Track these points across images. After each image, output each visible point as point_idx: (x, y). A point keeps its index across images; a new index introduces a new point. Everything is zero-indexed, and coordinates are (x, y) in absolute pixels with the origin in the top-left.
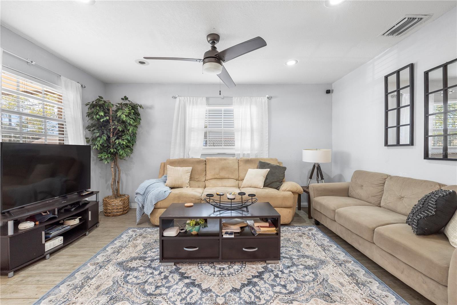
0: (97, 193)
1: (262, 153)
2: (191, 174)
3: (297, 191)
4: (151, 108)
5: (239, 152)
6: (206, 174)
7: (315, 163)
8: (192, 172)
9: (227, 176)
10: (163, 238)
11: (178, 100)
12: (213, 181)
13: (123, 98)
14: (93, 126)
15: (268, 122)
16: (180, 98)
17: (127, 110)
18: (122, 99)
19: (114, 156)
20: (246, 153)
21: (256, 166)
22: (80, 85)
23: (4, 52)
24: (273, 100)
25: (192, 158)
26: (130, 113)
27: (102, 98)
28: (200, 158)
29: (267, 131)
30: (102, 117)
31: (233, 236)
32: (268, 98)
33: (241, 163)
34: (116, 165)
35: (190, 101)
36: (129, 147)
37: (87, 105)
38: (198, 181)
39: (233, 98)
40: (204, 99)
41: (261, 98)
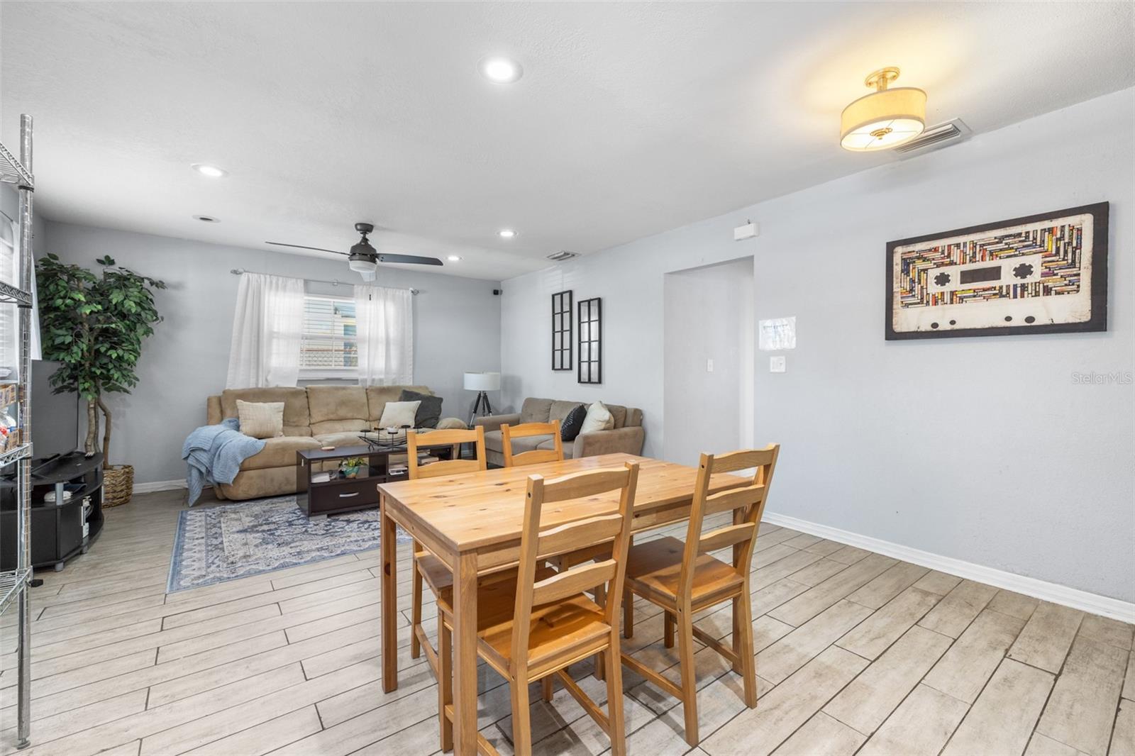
1: (402, 378)
2: (284, 415)
4: (177, 287)
5: (366, 377)
6: (310, 414)
7: (481, 392)
8: (285, 410)
9: (349, 415)
10: (312, 485)
11: (244, 278)
12: (328, 425)
15: (412, 330)
16: (250, 275)
18: (102, 262)
20: (376, 377)
21: (398, 398)
24: (419, 295)
25: (277, 387)
27: (54, 258)
28: (295, 387)
29: (412, 344)
31: (402, 473)
32: (412, 292)
33: (372, 395)
34: (98, 402)
35: (271, 282)
38: (297, 426)
39: (355, 286)
40: (301, 283)
41: (401, 291)
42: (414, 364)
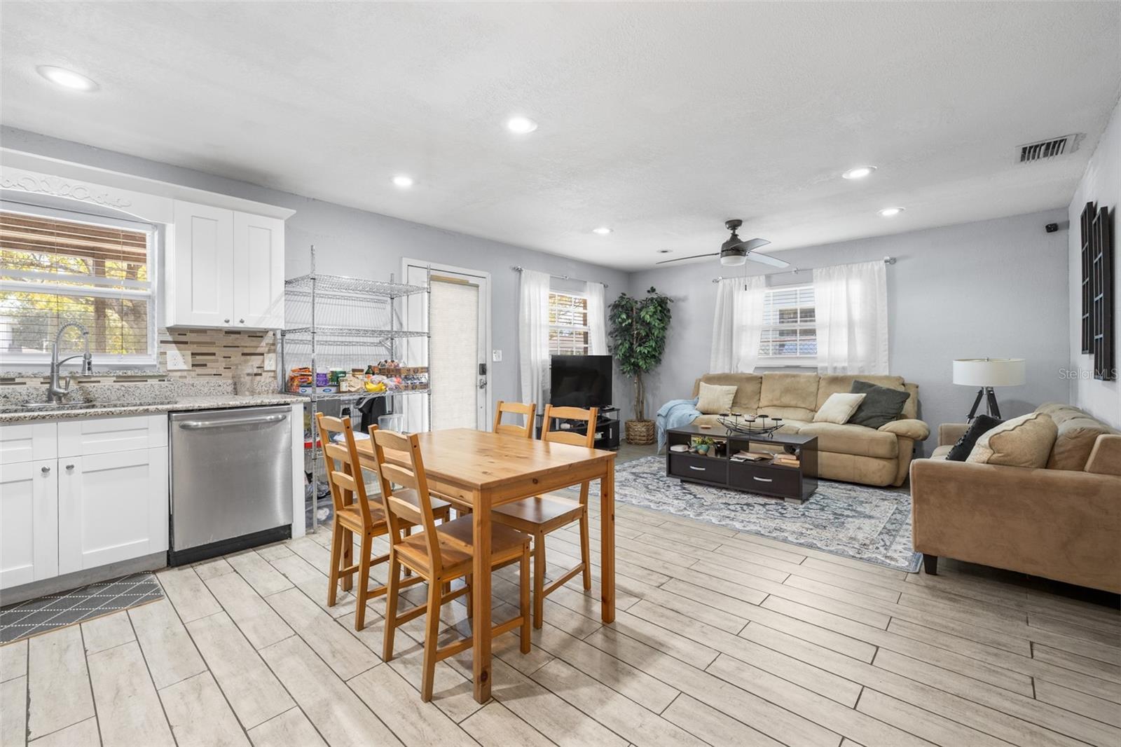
0: (618, 410)
1: (875, 366)
2: (735, 397)
3: (909, 434)
4: (684, 299)
5: (826, 365)
6: (759, 399)
7: (983, 388)
8: (736, 393)
9: (793, 403)
10: (670, 452)
11: (721, 284)
12: (770, 410)
13: (650, 289)
14: (616, 330)
15: (886, 308)
16: (725, 280)
17: (652, 309)
18: (649, 291)
19: (636, 369)
20: (840, 365)
21: (850, 388)
22: (602, 286)
23: (551, 277)
24: (898, 265)
25: (742, 373)
26: (655, 313)
27: (625, 295)
28: (751, 372)
29: (886, 325)
30: (624, 320)
32: (886, 261)
33: (823, 383)
34: (640, 379)
35: (740, 284)
36: (656, 356)
37: (609, 306)
38: (747, 408)
39: (814, 270)
40: (763, 278)
41: (871, 263)
42: (890, 349)
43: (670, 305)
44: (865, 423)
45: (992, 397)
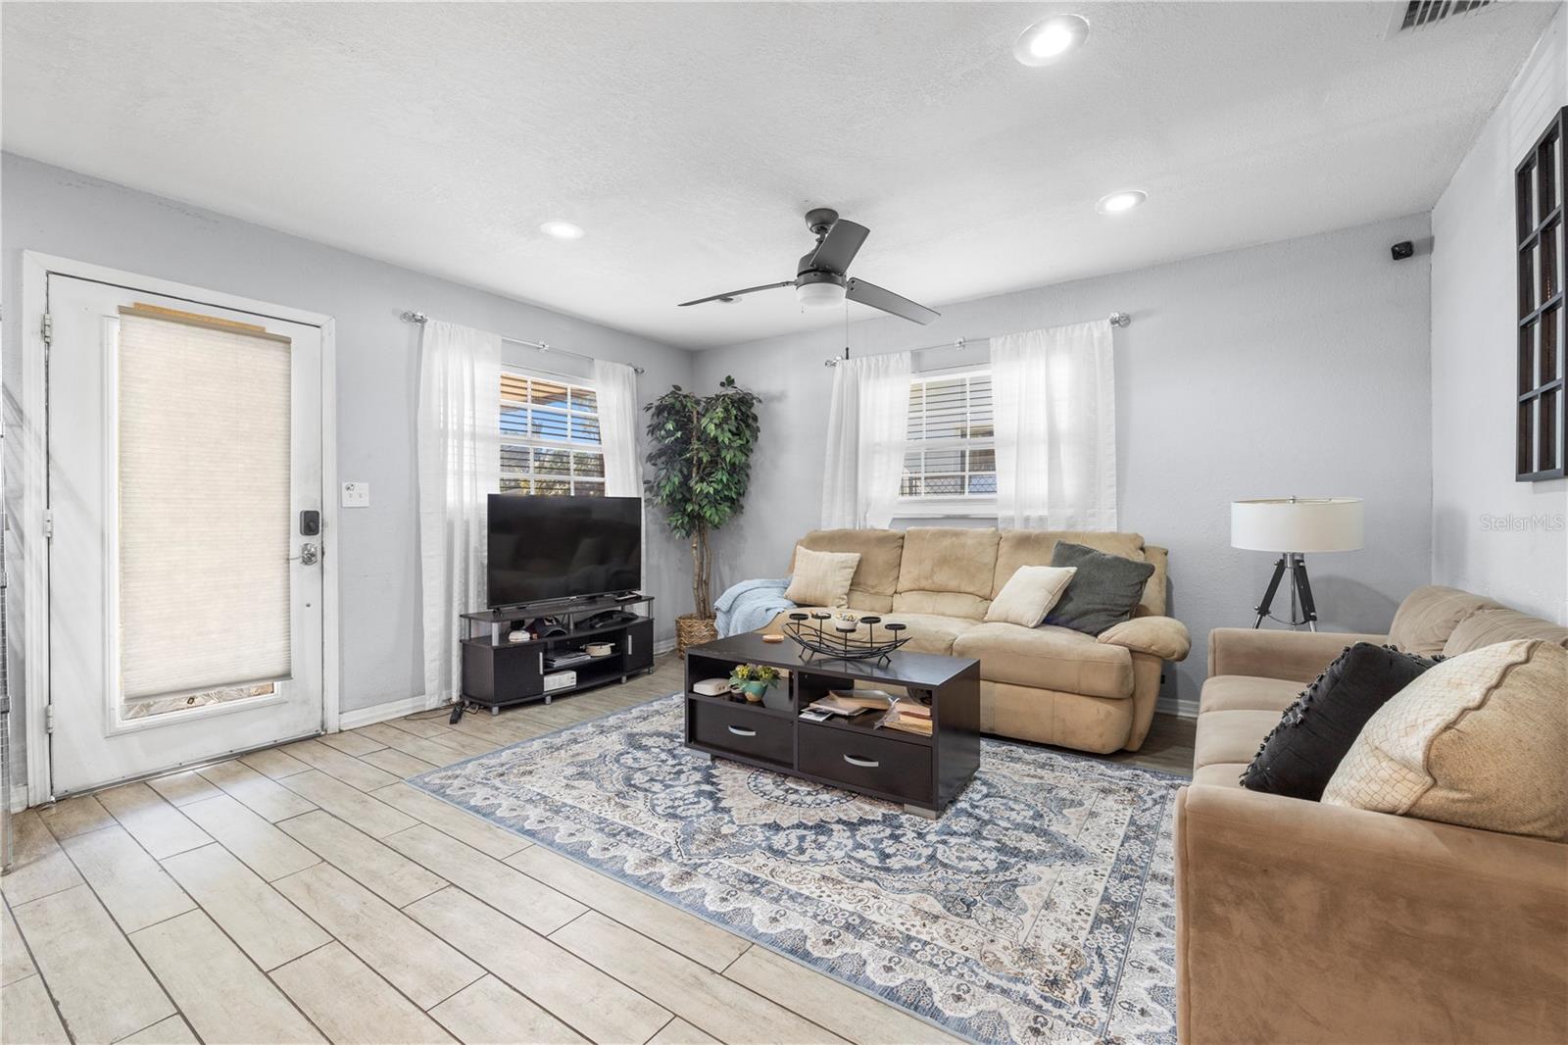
0: (650, 599)
1: (1093, 515)
2: (856, 573)
3: (1153, 648)
4: (780, 398)
5: (1011, 513)
6: (898, 577)
7: (1284, 555)
8: (859, 566)
9: (953, 584)
10: (692, 696)
11: (838, 369)
12: (915, 597)
13: (724, 381)
14: (661, 453)
15: (1113, 407)
16: (845, 362)
17: (720, 412)
18: (722, 384)
19: (695, 524)
20: (1034, 513)
21: (1050, 556)
22: (632, 369)
23: (503, 341)
24: (1134, 328)
25: (872, 530)
26: (725, 420)
27: (679, 389)
28: (887, 528)
29: (1113, 439)
30: (669, 433)
31: (821, 719)
32: (1114, 322)
33: (1004, 547)
34: (703, 542)
35: (869, 367)
36: (733, 499)
37: (648, 409)
39: (991, 340)
40: (907, 357)
41: (1087, 325)
42: (1120, 484)
43: (757, 409)
44: (1075, 623)
45: (1300, 573)
